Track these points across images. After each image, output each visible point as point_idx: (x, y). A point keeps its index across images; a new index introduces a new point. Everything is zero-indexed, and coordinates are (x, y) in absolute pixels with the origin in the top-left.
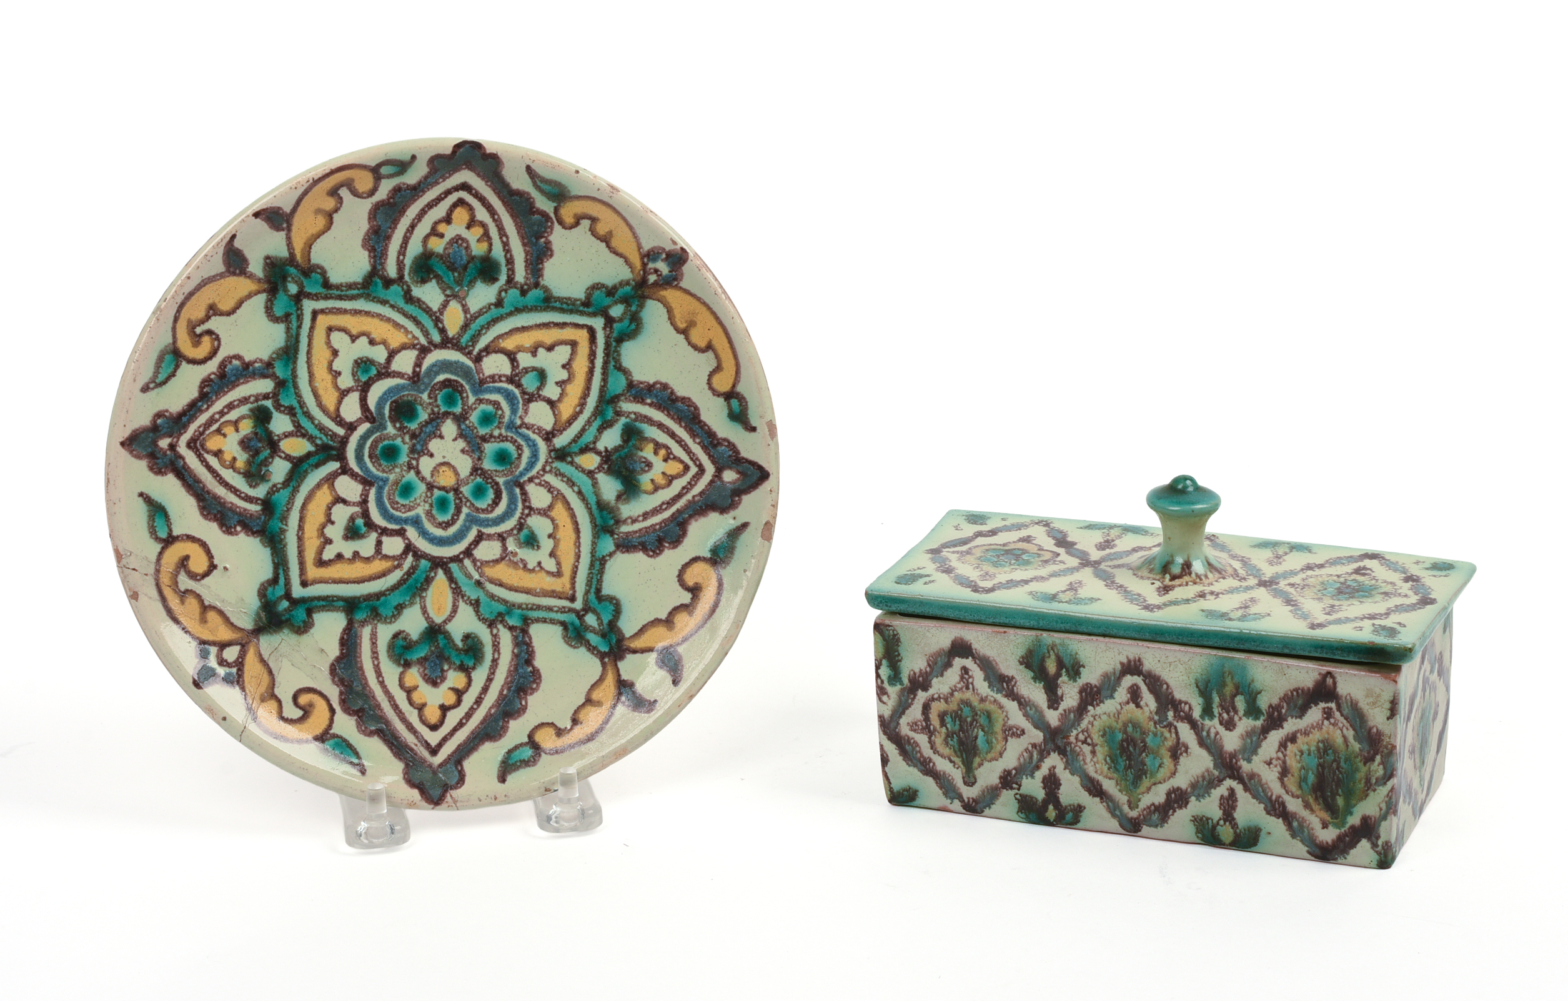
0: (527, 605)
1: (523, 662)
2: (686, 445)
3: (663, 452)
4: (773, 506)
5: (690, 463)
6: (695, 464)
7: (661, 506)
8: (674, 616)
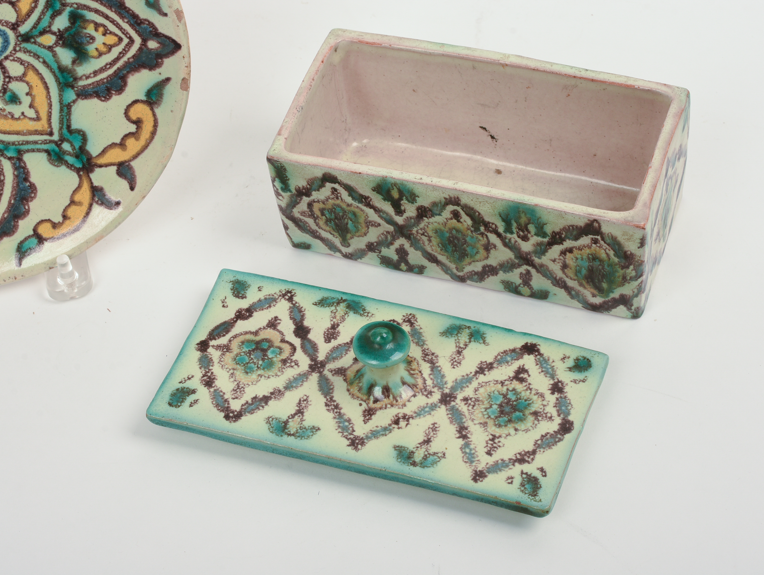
0: (19, 142)
1: (22, 180)
2: (118, 23)
3: (101, 29)
4: (187, 67)
5: (123, 36)
6: (126, 37)
7: (105, 66)
8: (125, 141)
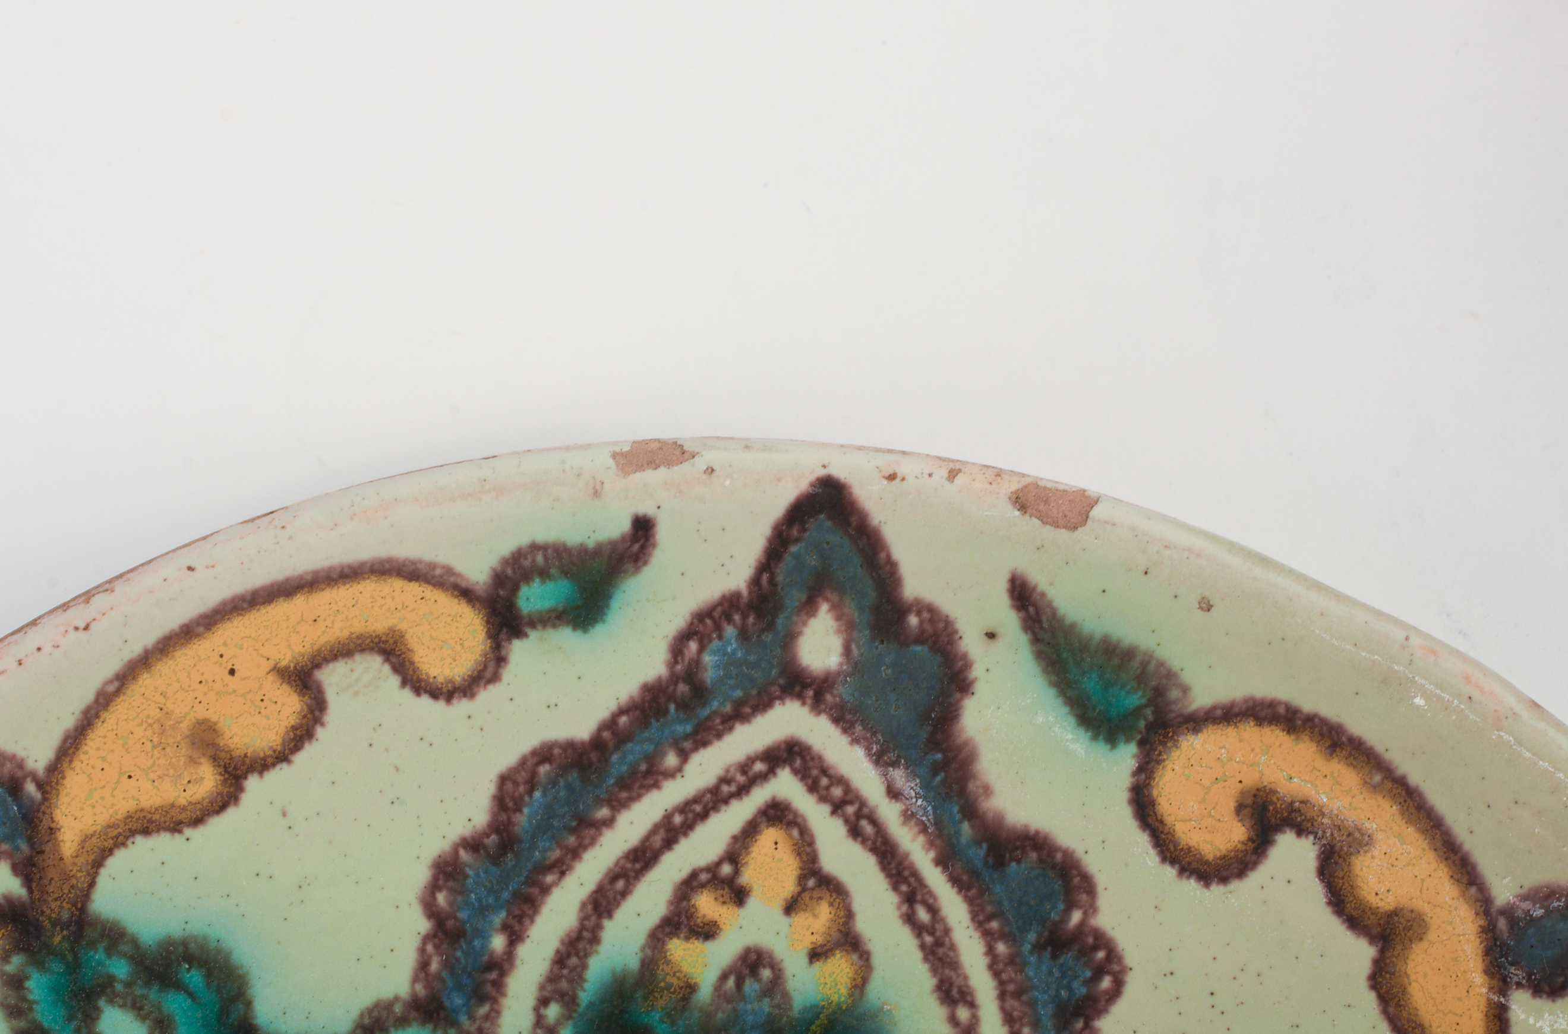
2: (684, 808)
3: (706, 904)
4: (952, 475)
5: (759, 796)
6: (763, 777)
7: (918, 929)
8: (1365, 909)
